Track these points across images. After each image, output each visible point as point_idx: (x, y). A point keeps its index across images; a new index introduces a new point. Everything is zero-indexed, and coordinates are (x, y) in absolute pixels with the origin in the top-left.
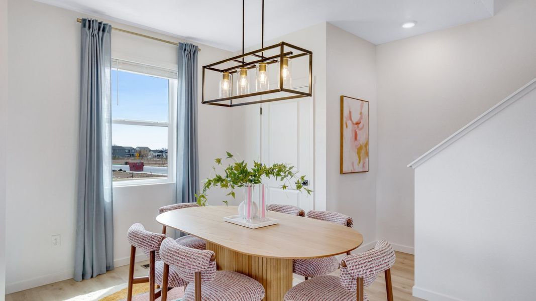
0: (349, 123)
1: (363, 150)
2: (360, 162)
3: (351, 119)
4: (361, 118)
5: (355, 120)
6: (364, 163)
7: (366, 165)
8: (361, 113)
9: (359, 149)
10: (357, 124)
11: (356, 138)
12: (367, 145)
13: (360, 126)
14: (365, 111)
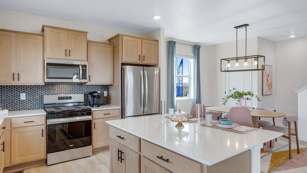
0: (265, 75)
1: (270, 86)
2: (269, 91)
3: (266, 74)
4: (269, 73)
5: (267, 74)
6: (270, 91)
7: (271, 92)
8: (269, 71)
9: (269, 86)
10: (268, 75)
11: (268, 81)
12: (272, 84)
13: (269, 76)
14: (271, 70)
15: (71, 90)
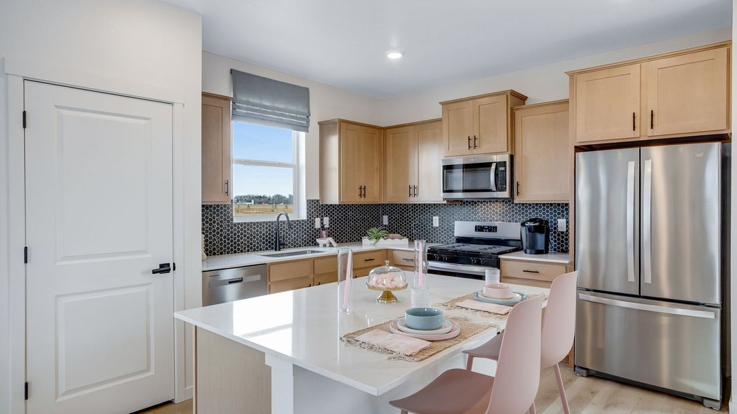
15: (503, 213)
